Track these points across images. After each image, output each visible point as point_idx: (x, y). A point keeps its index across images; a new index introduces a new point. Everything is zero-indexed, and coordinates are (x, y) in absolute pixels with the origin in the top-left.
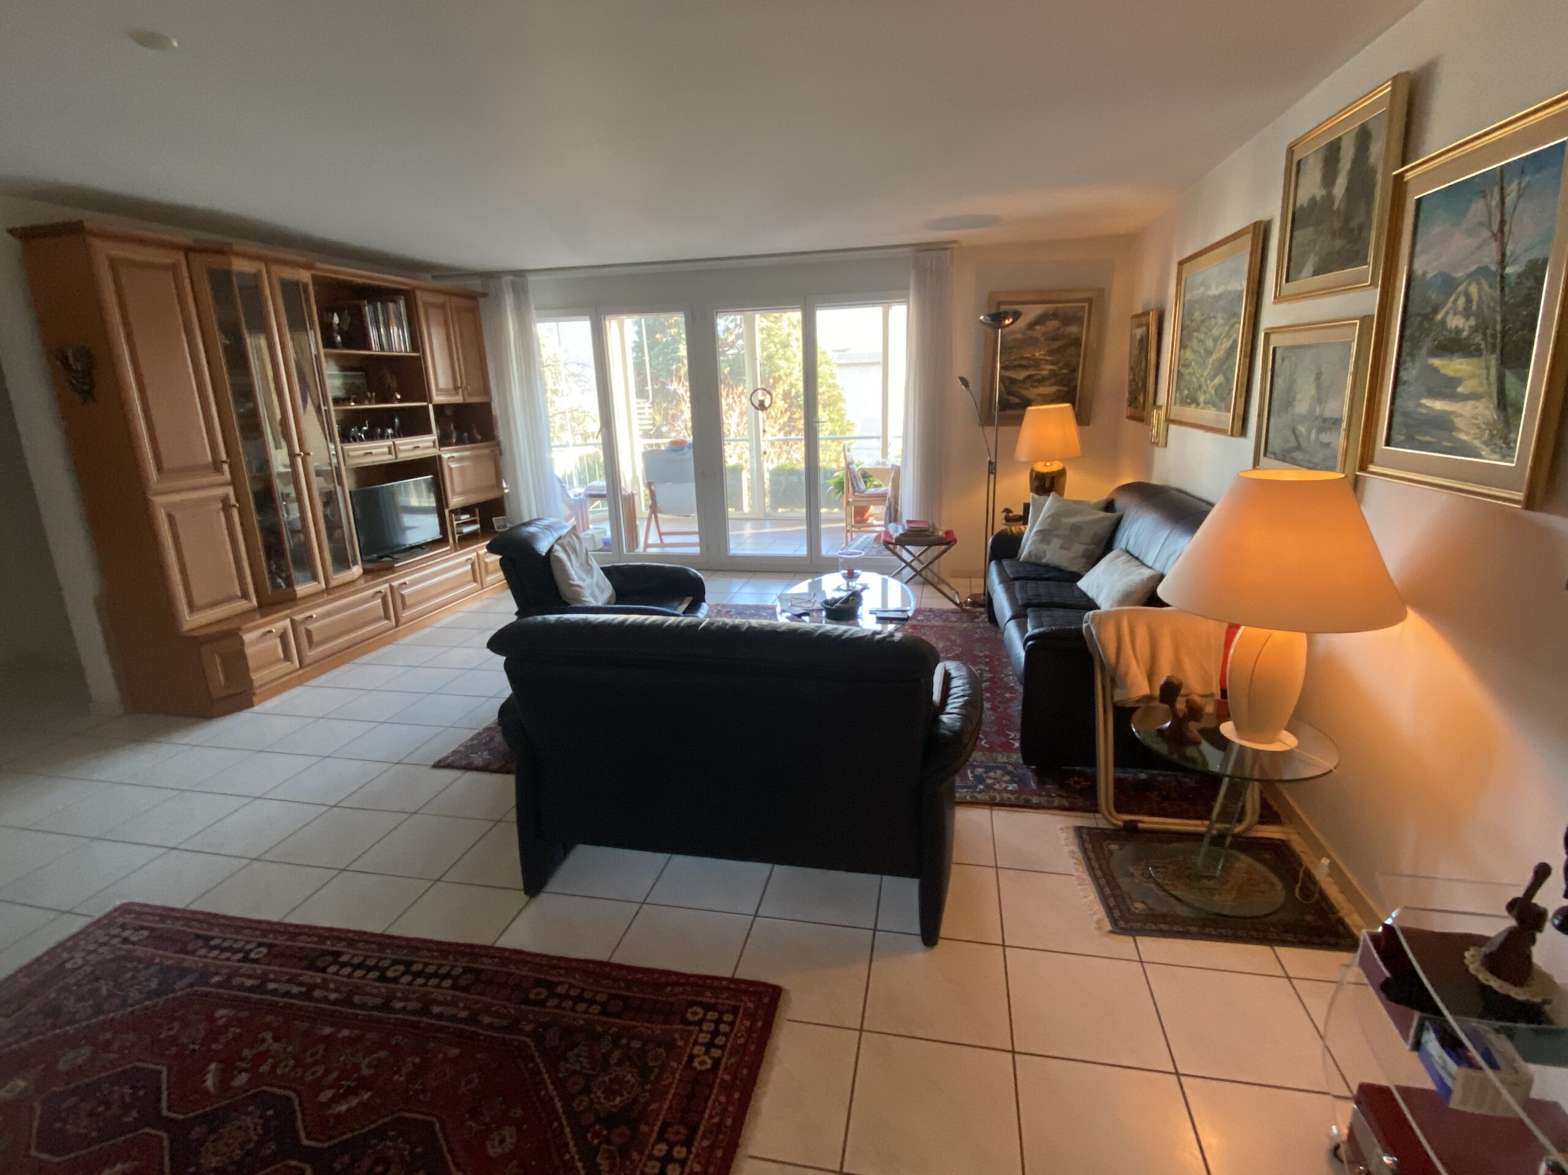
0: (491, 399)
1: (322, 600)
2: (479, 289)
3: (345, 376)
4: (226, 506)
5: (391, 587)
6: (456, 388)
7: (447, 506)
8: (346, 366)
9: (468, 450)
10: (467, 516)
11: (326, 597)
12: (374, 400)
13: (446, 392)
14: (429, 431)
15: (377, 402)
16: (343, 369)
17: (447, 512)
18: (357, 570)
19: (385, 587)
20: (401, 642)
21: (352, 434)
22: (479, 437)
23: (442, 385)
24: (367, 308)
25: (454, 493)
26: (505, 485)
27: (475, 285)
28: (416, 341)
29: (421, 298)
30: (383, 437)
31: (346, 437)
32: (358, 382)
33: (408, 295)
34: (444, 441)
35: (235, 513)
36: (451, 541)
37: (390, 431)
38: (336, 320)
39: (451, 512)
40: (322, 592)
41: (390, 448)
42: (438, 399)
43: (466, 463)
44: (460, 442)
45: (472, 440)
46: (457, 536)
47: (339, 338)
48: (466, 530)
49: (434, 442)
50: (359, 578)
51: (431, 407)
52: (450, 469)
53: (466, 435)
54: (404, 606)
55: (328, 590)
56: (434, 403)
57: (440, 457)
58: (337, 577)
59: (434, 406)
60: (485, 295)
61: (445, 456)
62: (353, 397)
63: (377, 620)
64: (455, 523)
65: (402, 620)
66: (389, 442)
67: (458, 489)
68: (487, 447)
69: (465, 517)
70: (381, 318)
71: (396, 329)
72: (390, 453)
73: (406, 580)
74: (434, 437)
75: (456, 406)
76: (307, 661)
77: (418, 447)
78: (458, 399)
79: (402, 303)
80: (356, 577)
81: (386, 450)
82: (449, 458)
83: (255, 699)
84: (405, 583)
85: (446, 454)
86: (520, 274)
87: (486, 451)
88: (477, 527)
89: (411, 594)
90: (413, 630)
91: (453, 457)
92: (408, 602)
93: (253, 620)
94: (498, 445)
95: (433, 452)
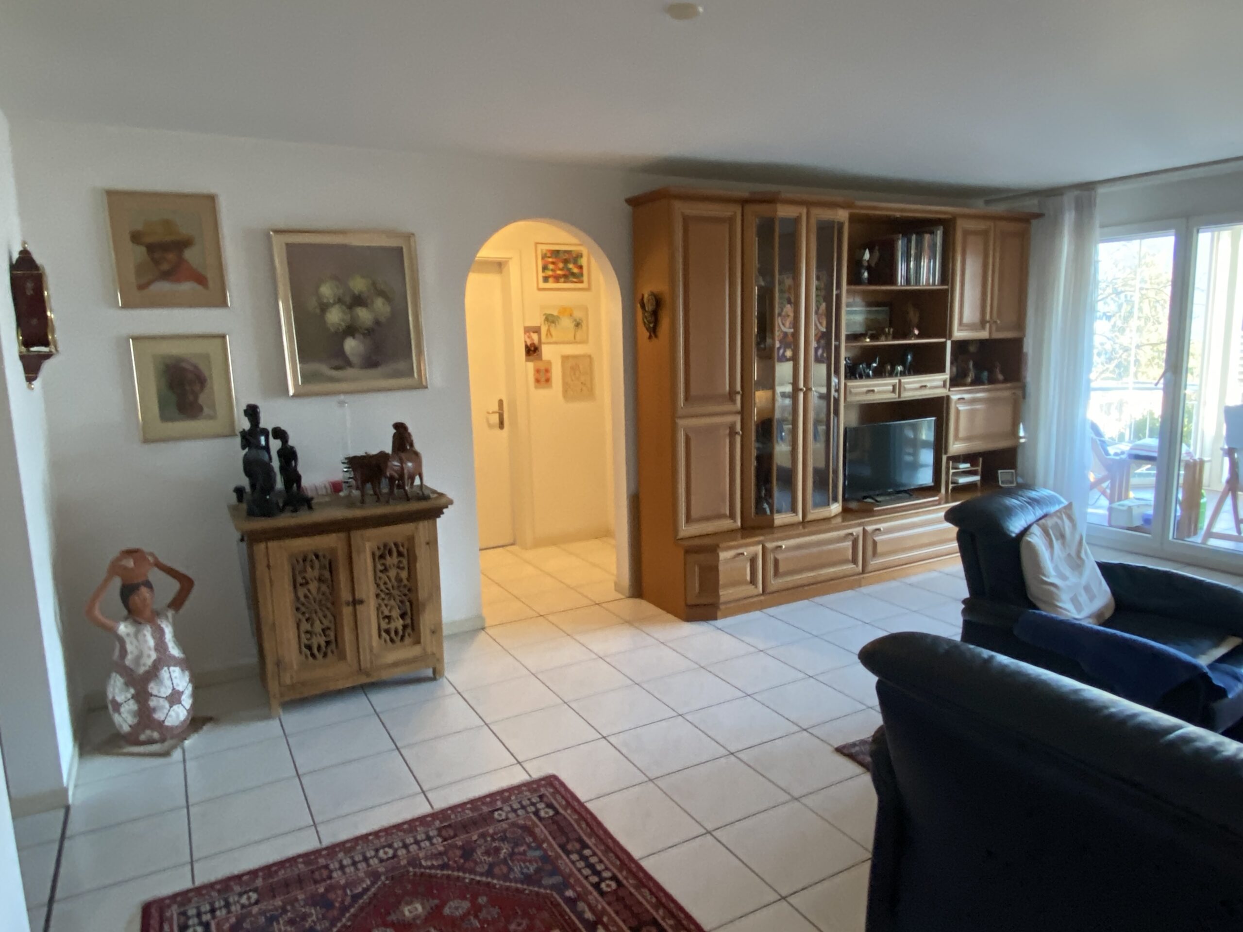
0: (1024, 336)
1: (798, 532)
2: (1036, 210)
3: (869, 312)
4: (732, 433)
5: (864, 531)
6: (983, 323)
7: (946, 453)
8: (872, 302)
9: (983, 391)
10: (968, 465)
11: (801, 530)
12: (891, 337)
13: (971, 327)
14: (942, 370)
15: (895, 338)
16: (869, 304)
17: (944, 458)
18: (836, 508)
19: (857, 531)
20: (864, 590)
21: (858, 371)
22: (1000, 377)
23: (966, 320)
24: (900, 242)
25: (956, 438)
26: (1022, 433)
27: (1031, 205)
28: (946, 275)
29: (962, 225)
30: (892, 374)
31: (853, 372)
32: (880, 317)
33: (948, 225)
34: (956, 381)
35: (738, 439)
36: (943, 491)
37: (900, 368)
38: (867, 256)
39: (949, 459)
40: (799, 523)
41: (894, 386)
42: (959, 334)
43: (979, 406)
44: (977, 382)
45: (992, 381)
46: (951, 486)
47: (866, 274)
48: (963, 480)
49: (945, 382)
50: (835, 516)
51: (949, 344)
52: (958, 412)
53: (986, 374)
54: (875, 553)
55: (804, 523)
56: (954, 338)
57: (948, 397)
58: (816, 511)
59: (953, 343)
60: (1039, 216)
61: (954, 397)
62: (870, 332)
63: (845, 562)
64: (952, 471)
65: (869, 568)
66: (895, 381)
67: (962, 434)
68: (1010, 388)
69: (964, 466)
70: (913, 252)
71: (926, 261)
72: (894, 391)
73: (882, 526)
74: (946, 376)
75: (982, 342)
76: (769, 590)
77: (925, 386)
78: (984, 335)
79: (939, 233)
80: (833, 515)
81: (891, 388)
82: (959, 399)
83: (719, 614)
84: (879, 530)
85: (955, 395)
86: (1088, 187)
87: (1006, 394)
88: (977, 478)
89: (884, 542)
90: (879, 580)
91: (963, 399)
92: (879, 549)
93: (734, 540)
94: (1023, 388)
95: (941, 392)
